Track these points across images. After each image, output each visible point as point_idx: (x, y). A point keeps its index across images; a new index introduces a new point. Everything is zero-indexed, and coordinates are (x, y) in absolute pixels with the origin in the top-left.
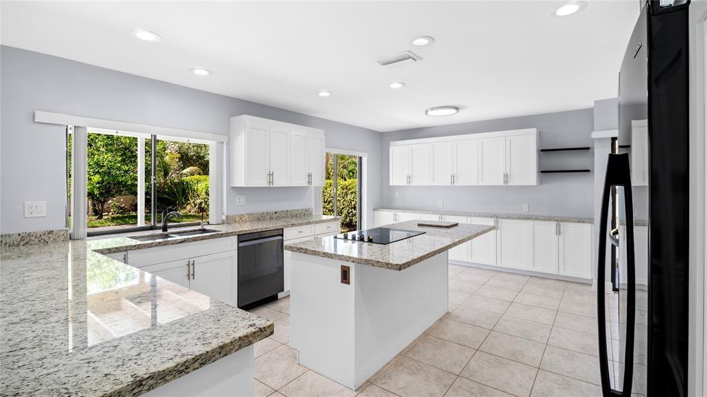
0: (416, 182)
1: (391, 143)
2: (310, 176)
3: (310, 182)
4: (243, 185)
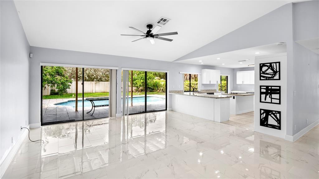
0: (245, 83)
1: (237, 72)
2: (217, 81)
3: (217, 83)
4: (205, 83)
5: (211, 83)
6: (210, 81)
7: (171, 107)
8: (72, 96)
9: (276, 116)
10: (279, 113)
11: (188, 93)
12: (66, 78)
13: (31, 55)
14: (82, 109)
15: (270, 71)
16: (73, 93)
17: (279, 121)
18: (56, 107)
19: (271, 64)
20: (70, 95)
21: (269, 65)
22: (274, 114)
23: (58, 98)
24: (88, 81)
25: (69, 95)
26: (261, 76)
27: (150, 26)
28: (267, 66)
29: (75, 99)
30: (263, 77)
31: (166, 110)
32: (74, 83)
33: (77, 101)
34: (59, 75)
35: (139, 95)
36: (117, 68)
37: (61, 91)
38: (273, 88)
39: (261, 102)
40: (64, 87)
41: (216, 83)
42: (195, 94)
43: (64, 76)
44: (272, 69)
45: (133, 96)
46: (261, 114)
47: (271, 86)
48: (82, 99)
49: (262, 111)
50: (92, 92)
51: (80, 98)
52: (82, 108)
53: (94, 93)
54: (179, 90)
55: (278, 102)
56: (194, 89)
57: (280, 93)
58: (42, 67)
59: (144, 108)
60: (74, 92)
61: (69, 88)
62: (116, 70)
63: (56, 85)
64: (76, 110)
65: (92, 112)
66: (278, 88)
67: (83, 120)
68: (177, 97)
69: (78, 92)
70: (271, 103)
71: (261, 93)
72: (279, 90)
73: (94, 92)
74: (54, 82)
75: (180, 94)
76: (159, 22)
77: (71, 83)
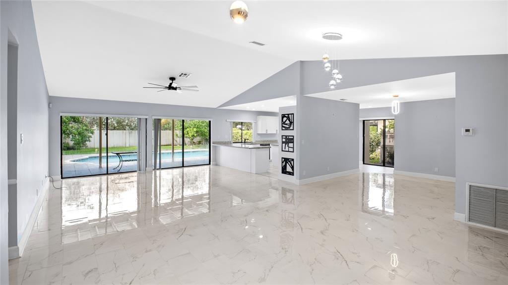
3: (277, 132)
5: (268, 133)
6: (267, 130)
7: (216, 161)
8: (95, 151)
9: (291, 164)
10: (293, 160)
11: (239, 145)
12: (86, 126)
13: (51, 105)
14: (106, 166)
15: (288, 122)
16: (96, 147)
17: (293, 168)
18: (74, 164)
19: (288, 114)
20: (92, 150)
21: (287, 116)
22: (290, 161)
23: (74, 154)
24: (118, 129)
25: (90, 150)
26: (282, 126)
27: (173, 79)
28: (286, 117)
29: (98, 155)
30: (284, 127)
31: (210, 164)
32: (97, 132)
33: (100, 157)
34: (75, 121)
35: (192, 149)
36: (147, 117)
37: (79, 144)
38: (290, 137)
39: (282, 151)
40: (82, 139)
41: (275, 132)
42: (247, 146)
43: (81, 123)
44: (289, 120)
45: (175, 151)
46: (282, 162)
47: (289, 136)
48: (106, 155)
49: (283, 159)
50: (124, 146)
51: (104, 154)
52: (106, 164)
53: (127, 147)
54: (227, 141)
55: (292, 151)
56: (245, 140)
57: (293, 142)
58: (61, 117)
59: (182, 163)
60: (97, 145)
61: (89, 141)
62: (146, 119)
63: (71, 136)
64: (100, 167)
65: (118, 169)
66: (292, 137)
67: (107, 174)
68: (223, 149)
69: (102, 146)
70: (288, 151)
71: (283, 142)
72: (293, 139)
73: (127, 145)
74: (68, 132)
75: (228, 146)
76: (180, 76)
77: (92, 133)
